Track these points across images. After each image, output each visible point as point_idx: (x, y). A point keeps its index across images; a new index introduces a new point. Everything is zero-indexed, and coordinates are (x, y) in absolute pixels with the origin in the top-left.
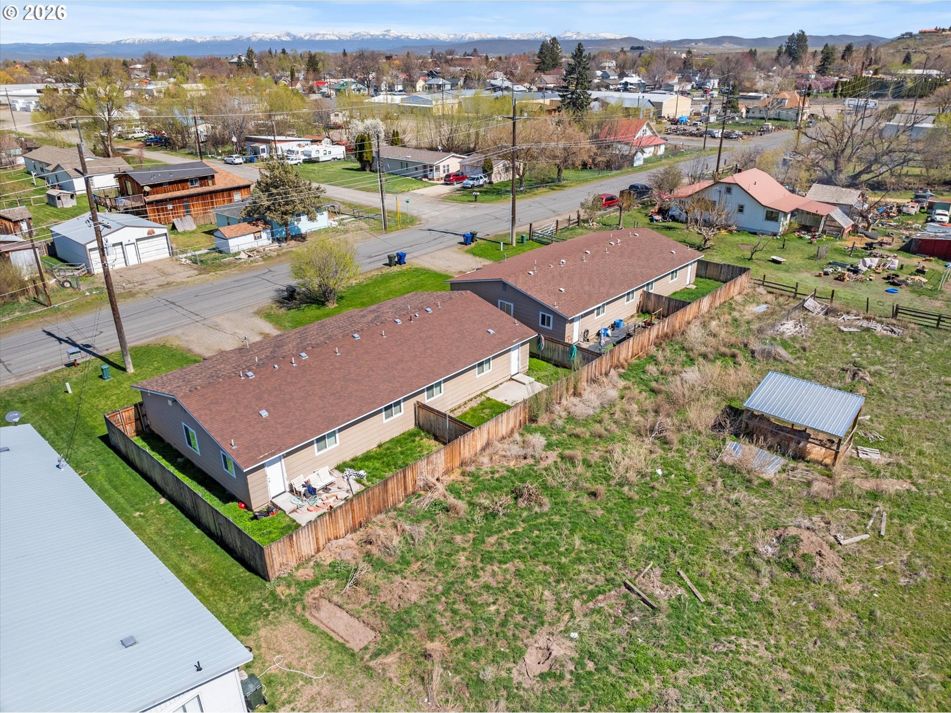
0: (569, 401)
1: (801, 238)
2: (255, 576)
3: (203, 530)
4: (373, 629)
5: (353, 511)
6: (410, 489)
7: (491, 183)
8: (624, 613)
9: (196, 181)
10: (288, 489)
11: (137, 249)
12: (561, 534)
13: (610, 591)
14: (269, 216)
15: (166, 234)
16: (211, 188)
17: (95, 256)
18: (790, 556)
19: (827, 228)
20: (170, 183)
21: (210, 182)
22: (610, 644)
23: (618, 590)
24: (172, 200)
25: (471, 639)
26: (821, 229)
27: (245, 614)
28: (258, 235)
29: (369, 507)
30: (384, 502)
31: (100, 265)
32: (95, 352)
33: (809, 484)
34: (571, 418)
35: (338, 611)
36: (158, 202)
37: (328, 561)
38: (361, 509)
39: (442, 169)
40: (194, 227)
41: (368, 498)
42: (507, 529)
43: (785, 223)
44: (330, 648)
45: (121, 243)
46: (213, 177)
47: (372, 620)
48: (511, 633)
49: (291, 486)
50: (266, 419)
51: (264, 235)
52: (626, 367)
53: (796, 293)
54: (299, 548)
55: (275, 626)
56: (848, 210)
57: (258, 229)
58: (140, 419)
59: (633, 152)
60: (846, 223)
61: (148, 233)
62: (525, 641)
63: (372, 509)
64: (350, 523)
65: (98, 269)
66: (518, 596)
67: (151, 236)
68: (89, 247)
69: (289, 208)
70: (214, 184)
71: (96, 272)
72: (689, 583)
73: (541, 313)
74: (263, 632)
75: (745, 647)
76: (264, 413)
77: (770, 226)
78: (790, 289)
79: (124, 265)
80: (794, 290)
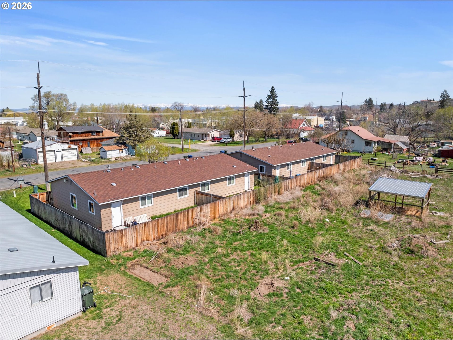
0: (275, 196)
1: (383, 154)
2: (99, 256)
3: (73, 240)
4: (166, 277)
5: (158, 226)
6: (191, 224)
7: (233, 141)
8: (315, 269)
9: (94, 133)
10: (123, 224)
11: (62, 155)
12: (275, 241)
13: (306, 261)
14: (127, 142)
15: (77, 148)
16: (101, 137)
17: (40, 156)
18: (408, 246)
19: (395, 149)
20: (82, 133)
21: (101, 134)
22: (309, 282)
23: (311, 261)
24: (82, 140)
25: (225, 280)
26: (392, 150)
27: (90, 270)
28: (121, 151)
29: (167, 227)
30: (176, 227)
31: (43, 160)
32: (32, 184)
33: (410, 223)
34: (277, 202)
35: (146, 270)
36: (75, 141)
37: (142, 250)
38: (163, 227)
39: (210, 136)
40: (91, 152)
41: (167, 221)
42: (245, 239)
43: (375, 147)
44: (139, 284)
45: (54, 151)
46: (103, 132)
47: (165, 273)
48: (249, 277)
49: (125, 222)
50: (114, 187)
51: (124, 151)
52: (304, 187)
53: (385, 166)
54: (126, 240)
55: (107, 275)
56: (404, 143)
57: (121, 148)
58: (48, 200)
59: (299, 131)
60: (405, 147)
61: (68, 147)
62: (257, 281)
63: (169, 229)
64: (156, 234)
65: (41, 162)
66: (252, 263)
67: (69, 149)
68: (38, 150)
69: (137, 138)
70: (103, 135)
71: (40, 163)
72: (352, 258)
73: (259, 166)
74: (99, 278)
75: (391, 283)
76: (114, 184)
77: (367, 148)
78: (382, 165)
79: (54, 161)
80: (384, 165)
